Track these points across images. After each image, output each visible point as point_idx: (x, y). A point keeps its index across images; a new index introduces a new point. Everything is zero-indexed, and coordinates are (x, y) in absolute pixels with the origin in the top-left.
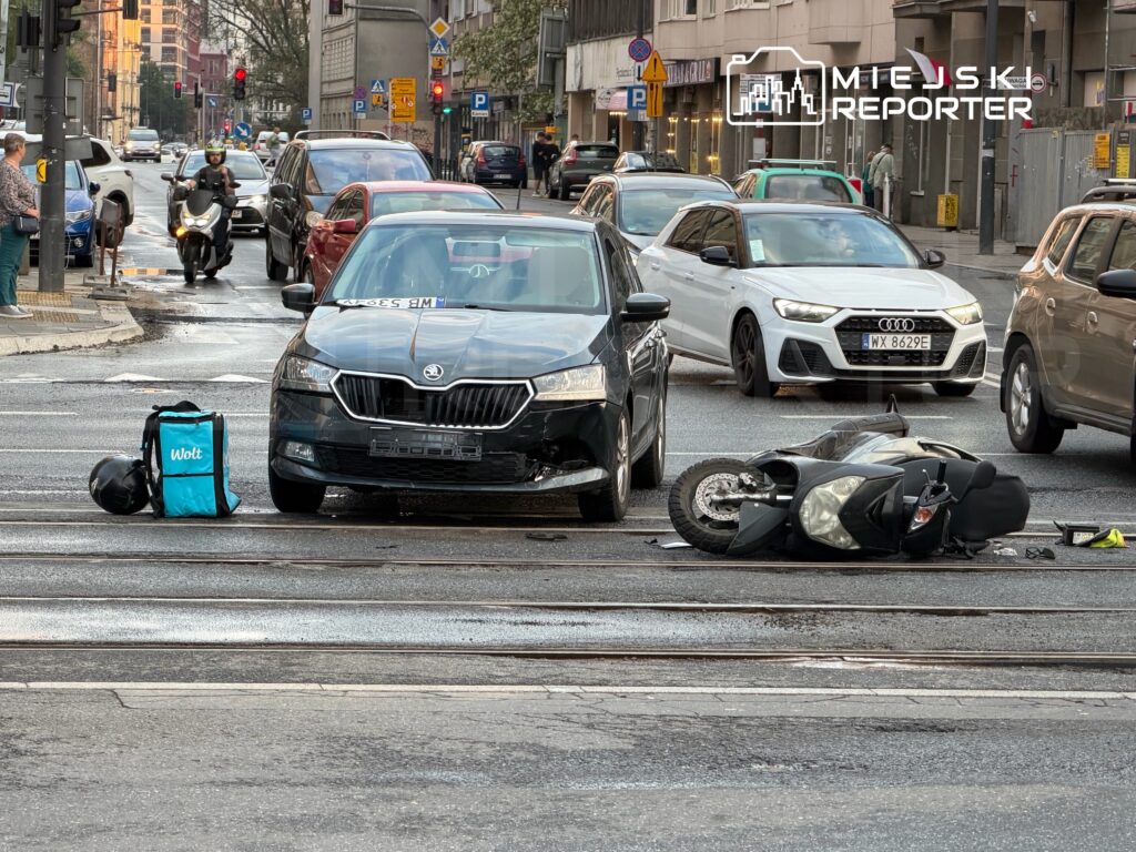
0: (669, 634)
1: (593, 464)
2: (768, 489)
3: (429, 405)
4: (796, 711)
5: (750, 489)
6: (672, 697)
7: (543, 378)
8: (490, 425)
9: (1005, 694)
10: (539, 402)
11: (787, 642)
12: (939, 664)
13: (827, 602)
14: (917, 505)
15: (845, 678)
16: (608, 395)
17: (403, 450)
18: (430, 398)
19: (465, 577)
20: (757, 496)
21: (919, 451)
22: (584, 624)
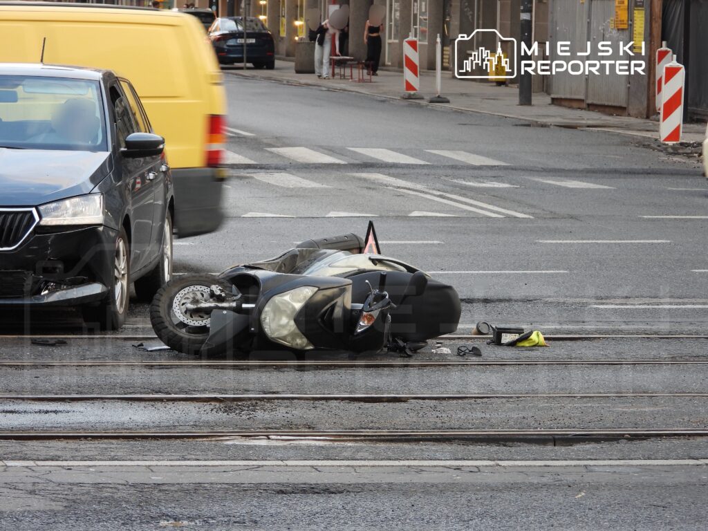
0: (125, 419)
1: (92, 279)
2: (235, 298)
4: (213, 479)
5: (220, 299)
6: (111, 469)
7: (48, 205)
9: (396, 463)
10: (43, 227)
11: (224, 425)
12: (350, 441)
13: (274, 393)
14: (361, 311)
15: (263, 454)
16: (105, 220)
20: (225, 305)
21: (369, 266)
22: (56, 412)
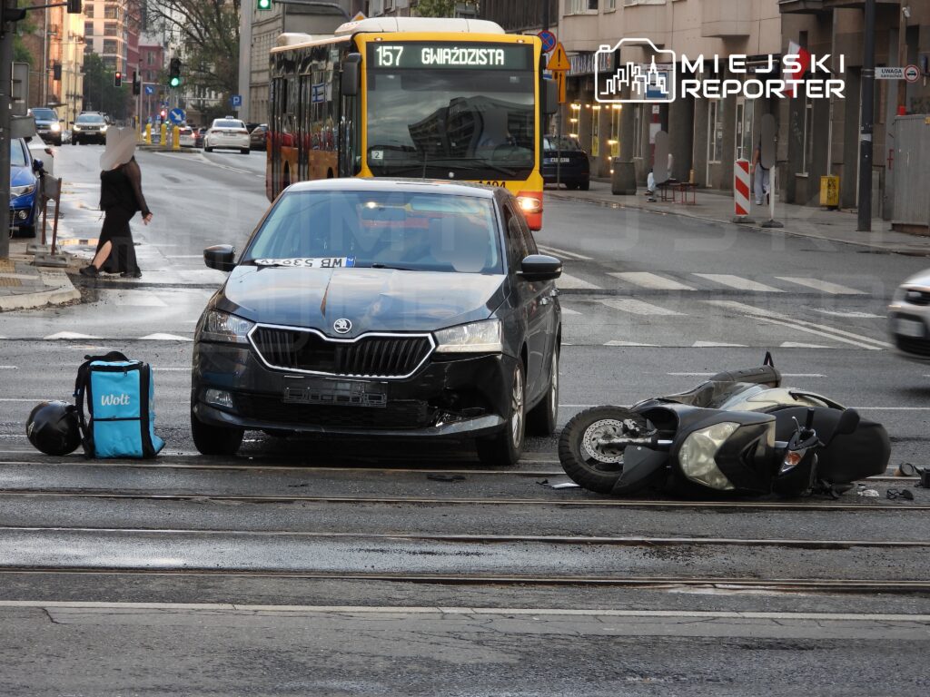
0: (555, 562)
1: (490, 411)
2: (650, 433)
3: (339, 357)
4: (669, 630)
5: (634, 434)
6: (559, 618)
7: (444, 331)
8: (395, 375)
9: (861, 617)
10: (440, 354)
11: (664, 571)
12: (802, 591)
13: (703, 537)
14: (786, 449)
15: (716, 604)
16: (504, 348)
17: (315, 397)
18: (339, 349)
19: (369, 512)
20: (639, 440)
21: (790, 401)
22: (477, 554)
